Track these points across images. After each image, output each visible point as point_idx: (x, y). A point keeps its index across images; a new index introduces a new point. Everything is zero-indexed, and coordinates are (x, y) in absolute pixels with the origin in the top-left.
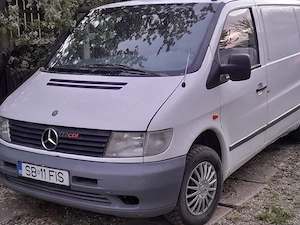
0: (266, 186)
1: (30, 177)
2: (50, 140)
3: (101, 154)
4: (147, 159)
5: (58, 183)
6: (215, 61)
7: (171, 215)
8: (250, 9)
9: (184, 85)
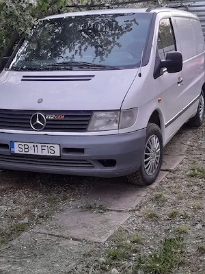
0: (185, 157)
1: (23, 152)
2: (39, 122)
3: (84, 130)
4: (121, 131)
5: (50, 154)
6: (157, 57)
7: (134, 175)
8: (170, 19)
9: (140, 75)
